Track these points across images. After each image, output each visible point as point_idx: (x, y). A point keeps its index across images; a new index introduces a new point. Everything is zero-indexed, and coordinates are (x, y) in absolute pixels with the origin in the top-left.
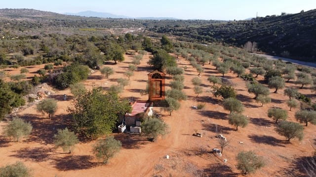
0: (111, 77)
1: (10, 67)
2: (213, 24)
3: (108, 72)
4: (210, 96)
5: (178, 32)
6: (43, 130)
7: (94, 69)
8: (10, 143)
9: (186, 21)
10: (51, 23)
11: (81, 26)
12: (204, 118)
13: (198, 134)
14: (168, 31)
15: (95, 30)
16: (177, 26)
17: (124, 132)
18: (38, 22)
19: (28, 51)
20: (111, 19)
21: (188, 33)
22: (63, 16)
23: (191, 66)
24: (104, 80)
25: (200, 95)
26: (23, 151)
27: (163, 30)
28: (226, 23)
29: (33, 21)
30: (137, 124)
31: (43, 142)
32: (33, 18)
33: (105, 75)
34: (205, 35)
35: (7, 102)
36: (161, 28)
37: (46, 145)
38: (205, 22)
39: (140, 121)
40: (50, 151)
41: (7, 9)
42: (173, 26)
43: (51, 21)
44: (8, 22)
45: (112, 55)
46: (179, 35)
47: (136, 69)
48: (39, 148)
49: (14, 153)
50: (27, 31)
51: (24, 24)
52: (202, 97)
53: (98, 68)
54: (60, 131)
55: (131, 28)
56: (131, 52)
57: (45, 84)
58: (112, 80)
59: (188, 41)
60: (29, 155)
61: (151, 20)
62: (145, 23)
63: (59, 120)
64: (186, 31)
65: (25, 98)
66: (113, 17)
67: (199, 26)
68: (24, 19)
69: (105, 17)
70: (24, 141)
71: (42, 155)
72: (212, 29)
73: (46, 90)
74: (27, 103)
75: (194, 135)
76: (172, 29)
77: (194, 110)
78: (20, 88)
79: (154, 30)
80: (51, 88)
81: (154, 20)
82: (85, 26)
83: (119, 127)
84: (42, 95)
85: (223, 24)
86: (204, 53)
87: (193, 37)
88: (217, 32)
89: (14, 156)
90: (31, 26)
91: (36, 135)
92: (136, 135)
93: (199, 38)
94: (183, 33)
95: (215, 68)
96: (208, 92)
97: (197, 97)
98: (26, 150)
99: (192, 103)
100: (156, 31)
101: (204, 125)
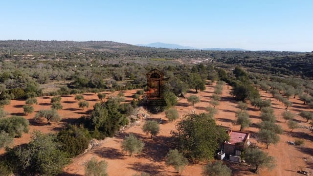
0: (196, 105)
1: (107, 91)
2: (289, 56)
3: (193, 100)
4: (306, 132)
5: (248, 64)
6: (149, 149)
7: (178, 96)
8: (125, 157)
9: (256, 52)
10: (127, 53)
11: (152, 56)
12: (305, 155)
13: (303, 172)
14: (237, 62)
15: (165, 60)
16: (247, 57)
17: (223, 159)
18: (116, 52)
19: (118, 78)
20: (179, 50)
21: (260, 64)
22: (136, 47)
23: (275, 99)
24: (190, 107)
25: (295, 130)
26: (137, 165)
27: (232, 61)
28: (304, 55)
29: (112, 51)
30: (236, 154)
31: (152, 159)
32: (112, 49)
33: (191, 103)
34: (280, 67)
35: (118, 120)
36: (230, 59)
37: (155, 162)
38: (277, 53)
39: (240, 150)
40: (160, 169)
41: (92, 41)
42: (243, 57)
43: (126, 51)
44: (93, 52)
45: (194, 84)
46: (250, 67)
47: (220, 99)
48: (150, 165)
49: (130, 166)
50: (107, 60)
51: (105, 54)
52: (297, 133)
53: (182, 96)
54: (171, 151)
55: (199, 58)
56: (209, 82)
57: (142, 108)
58: (197, 108)
59: (261, 73)
60: (143, 169)
61: (218, 51)
62: (213, 54)
63: (160, 141)
64: (258, 62)
65: (128, 118)
66: (181, 48)
67: (273, 58)
68: (105, 50)
69: (173, 48)
70: (136, 156)
71: (154, 171)
72: (287, 61)
73: (143, 113)
74: (130, 123)
75: (299, 172)
76: (242, 61)
77: (291, 146)
78: (123, 109)
79: (222, 60)
80: (147, 111)
81: (222, 51)
82: (155, 56)
83: (218, 153)
84: (141, 117)
85: (301, 56)
86: (287, 86)
87: (265, 68)
88: (294, 64)
89: (131, 168)
90: (111, 56)
91: (144, 153)
92: (236, 164)
93: (272, 70)
94: (255, 64)
95: (303, 102)
96: (302, 127)
97: (291, 132)
98: (139, 164)
99: (287, 138)
100: (225, 62)
101: (307, 163)
